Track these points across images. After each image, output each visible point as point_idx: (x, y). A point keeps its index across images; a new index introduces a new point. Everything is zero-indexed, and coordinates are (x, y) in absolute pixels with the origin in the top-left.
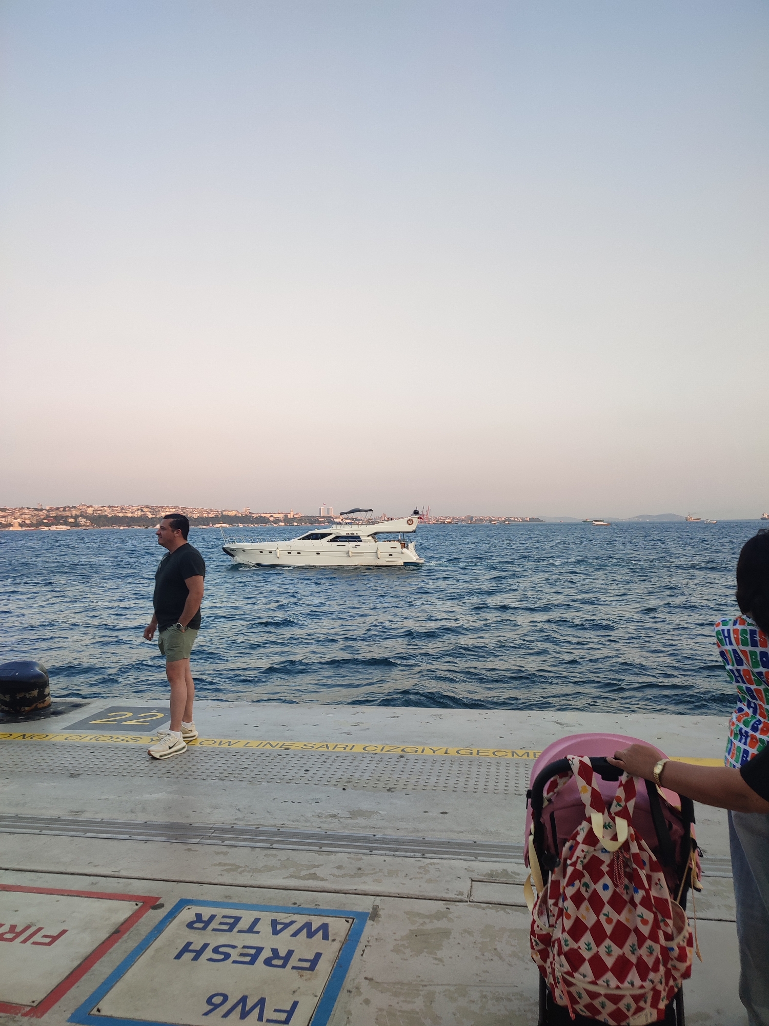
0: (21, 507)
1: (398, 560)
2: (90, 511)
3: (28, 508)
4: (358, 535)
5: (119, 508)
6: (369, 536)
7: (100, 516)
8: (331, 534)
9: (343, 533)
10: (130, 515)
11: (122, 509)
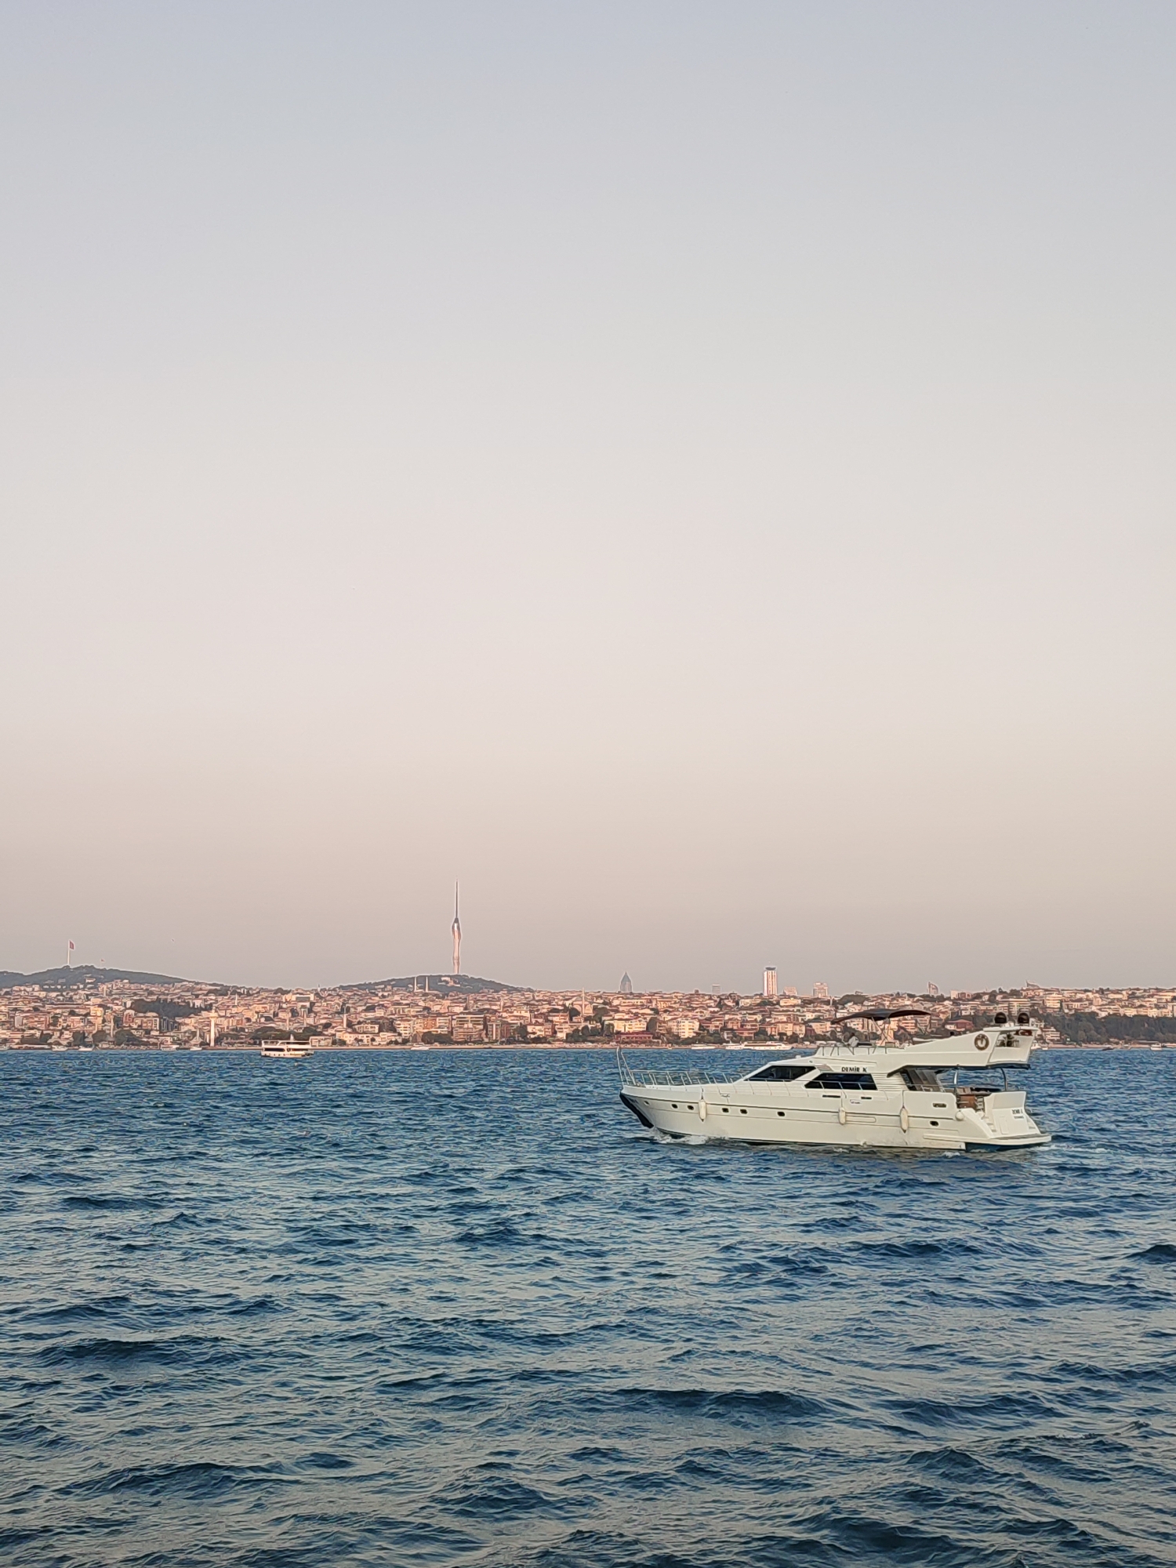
0: (894, 992)
1: (951, 1138)
2: (1052, 1002)
3: (911, 996)
4: (868, 1072)
5: (1124, 996)
6: (890, 1075)
7: (1078, 1016)
8: (811, 1068)
9: (837, 1068)
10: (1153, 1013)
11: (1132, 996)
